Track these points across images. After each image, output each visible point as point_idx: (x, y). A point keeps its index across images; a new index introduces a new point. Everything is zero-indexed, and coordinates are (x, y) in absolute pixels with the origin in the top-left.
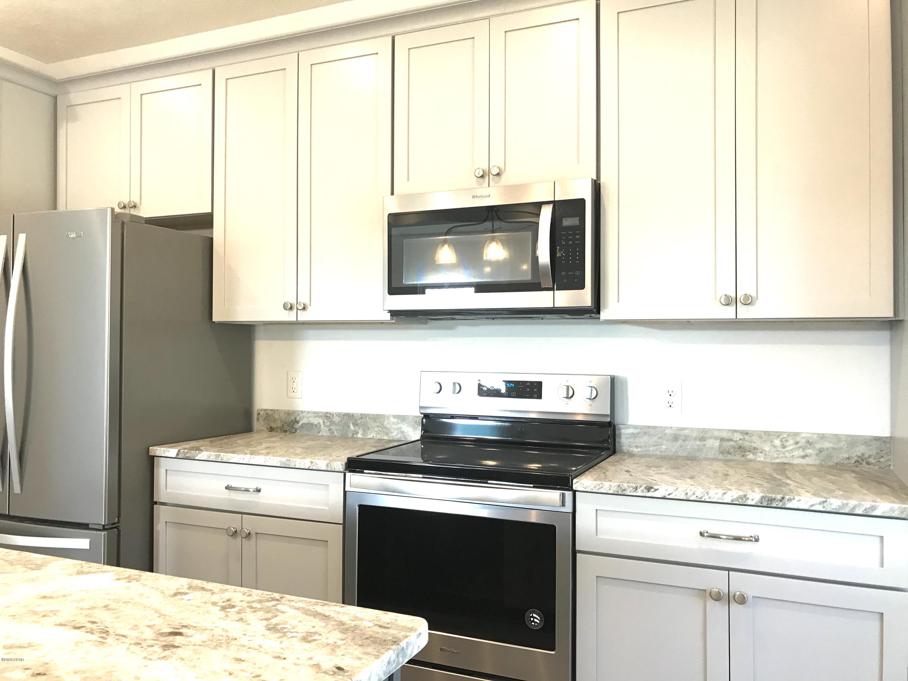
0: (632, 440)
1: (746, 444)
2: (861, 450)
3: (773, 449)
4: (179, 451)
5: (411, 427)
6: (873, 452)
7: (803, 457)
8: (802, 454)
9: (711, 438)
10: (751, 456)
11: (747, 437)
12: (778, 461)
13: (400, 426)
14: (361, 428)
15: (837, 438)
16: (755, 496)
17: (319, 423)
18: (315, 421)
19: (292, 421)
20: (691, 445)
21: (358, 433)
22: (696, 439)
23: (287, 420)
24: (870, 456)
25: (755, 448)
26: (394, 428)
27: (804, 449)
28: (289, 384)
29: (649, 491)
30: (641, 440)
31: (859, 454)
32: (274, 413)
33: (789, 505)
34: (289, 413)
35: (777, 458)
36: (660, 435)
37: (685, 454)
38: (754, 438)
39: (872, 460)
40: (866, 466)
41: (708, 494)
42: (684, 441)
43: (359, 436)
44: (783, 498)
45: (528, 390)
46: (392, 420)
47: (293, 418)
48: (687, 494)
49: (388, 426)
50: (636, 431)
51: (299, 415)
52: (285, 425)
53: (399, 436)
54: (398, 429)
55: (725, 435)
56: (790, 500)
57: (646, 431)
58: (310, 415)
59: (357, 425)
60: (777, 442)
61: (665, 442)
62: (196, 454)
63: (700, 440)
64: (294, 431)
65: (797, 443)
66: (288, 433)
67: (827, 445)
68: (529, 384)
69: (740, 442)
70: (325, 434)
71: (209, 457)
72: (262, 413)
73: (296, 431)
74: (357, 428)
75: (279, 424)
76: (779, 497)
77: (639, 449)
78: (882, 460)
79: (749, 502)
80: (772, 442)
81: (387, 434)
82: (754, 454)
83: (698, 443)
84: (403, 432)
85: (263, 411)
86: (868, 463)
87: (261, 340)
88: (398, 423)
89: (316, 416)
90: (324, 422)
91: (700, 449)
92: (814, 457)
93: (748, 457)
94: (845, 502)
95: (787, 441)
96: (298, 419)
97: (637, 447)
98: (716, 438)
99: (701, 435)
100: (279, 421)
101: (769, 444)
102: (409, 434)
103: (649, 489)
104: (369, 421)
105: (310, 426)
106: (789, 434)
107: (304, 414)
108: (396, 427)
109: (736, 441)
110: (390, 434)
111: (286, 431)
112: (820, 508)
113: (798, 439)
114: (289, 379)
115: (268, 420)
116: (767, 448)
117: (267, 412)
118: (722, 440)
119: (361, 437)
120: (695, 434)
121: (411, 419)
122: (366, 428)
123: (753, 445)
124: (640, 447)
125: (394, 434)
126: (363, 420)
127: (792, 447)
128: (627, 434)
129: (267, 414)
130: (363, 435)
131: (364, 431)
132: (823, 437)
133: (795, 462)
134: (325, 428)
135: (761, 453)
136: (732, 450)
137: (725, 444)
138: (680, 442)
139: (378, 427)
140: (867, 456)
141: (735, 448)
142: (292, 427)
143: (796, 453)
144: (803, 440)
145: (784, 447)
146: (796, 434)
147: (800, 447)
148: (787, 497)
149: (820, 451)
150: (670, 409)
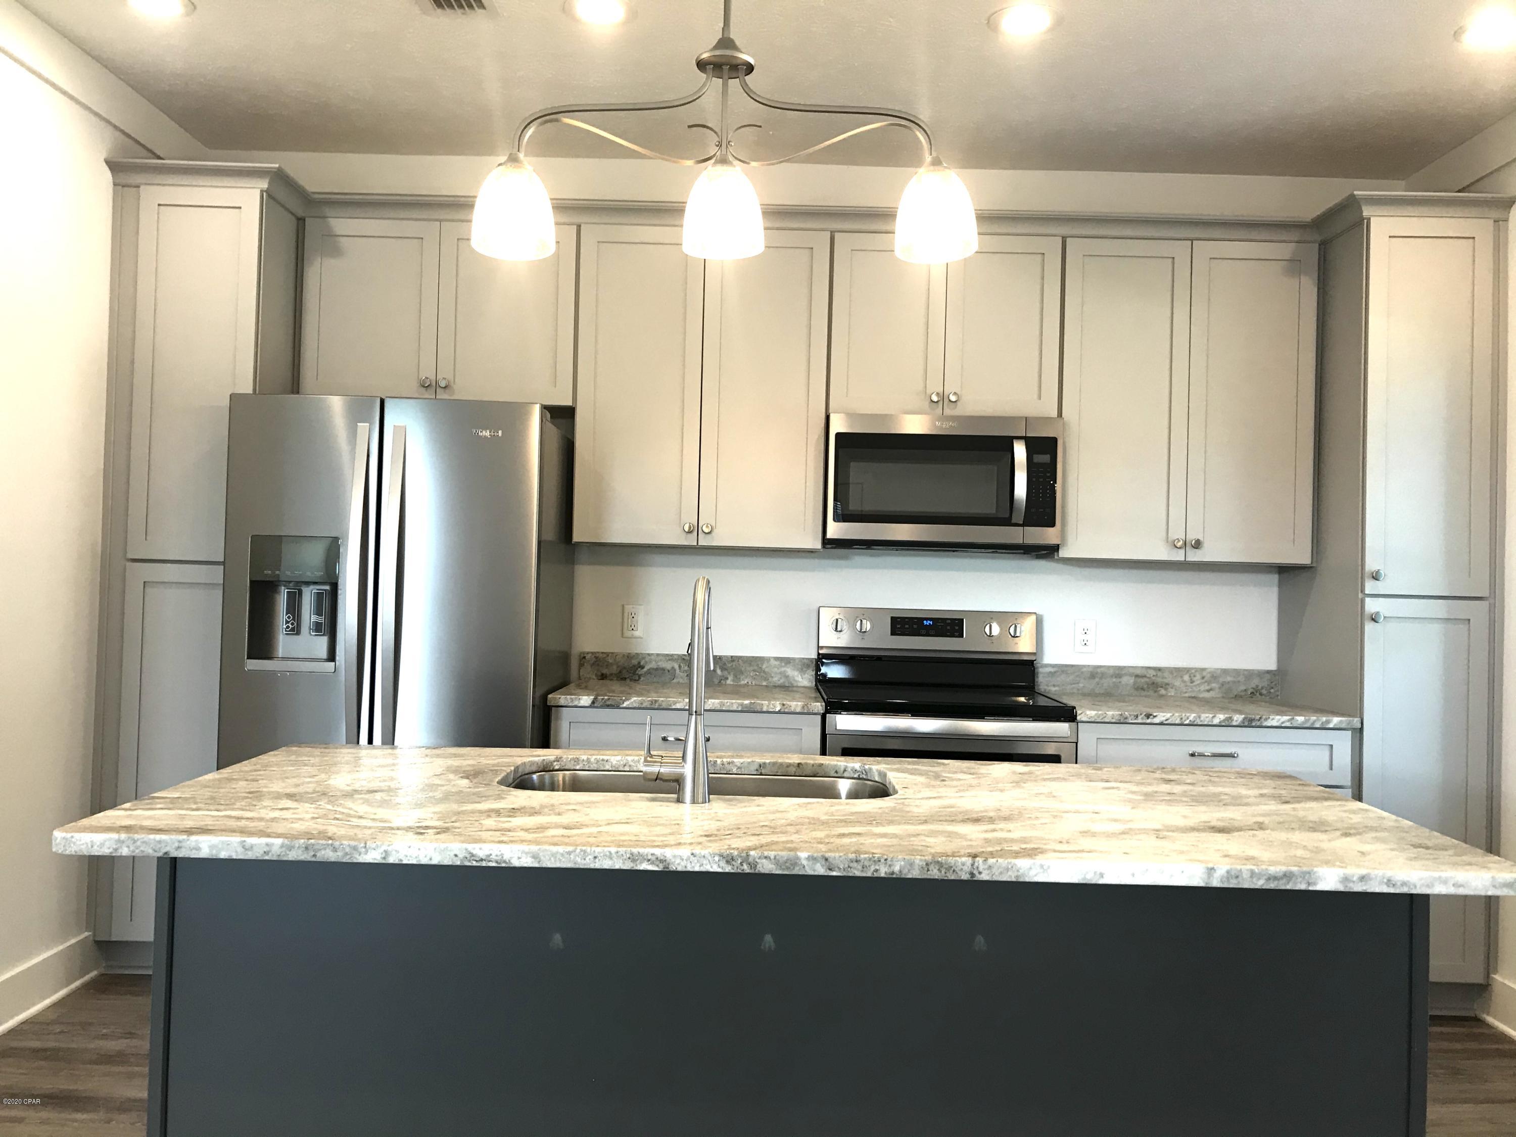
0: (1050, 679)
1: (1159, 680)
2: (1255, 682)
3: (1183, 685)
4: (595, 699)
5: (798, 670)
6: (1265, 684)
7: (1208, 691)
8: (1208, 688)
9: (1126, 674)
10: (1163, 692)
11: (1159, 674)
12: (1187, 695)
13: (783, 669)
14: (732, 673)
15: (1237, 672)
16: (1238, 718)
17: (673, 668)
18: (668, 665)
19: (634, 666)
20: (1107, 683)
21: (727, 678)
22: (1112, 676)
23: (626, 664)
24: (1262, 688)
25: (1167, 684)
26: (776, 673)
27: (1209, 683)
28: (626, 620)
29: (1148, 718)
30: (1058, 679)
31: (1254, 686)
32: (608, 656)
33: (1265, 724)
34: (629, 657)
35: (1186, 692)
36: (1077, 674)
37: (1102, 692)
38: (1166, 674)
39: (1264, 692)
40: (1260, 697)
41: (1200, 717)
42: (1101, 678)
43: (729, 682)
44: (1260, 718)
45: (949, 628)
46: (773, 662)
47: (635, 662)
48: (1181, 719)
49: (766, 670)
50: (1052, 670)
51: (644, 658)
52: (624, 671)
53: (782, 681)
54: (780, 673)
55: (1138, 672)
56: (1266, 719)
57: (1063, 669)
58: (661, 658)
59: (726, 669)
60: (1186, 678)
61: (1082, 681)
62: (621, 702)
63: (1116, 677)
64: (637, 678)
65: (1203, 678)
66: (628, 681)
67: (1229, 679)
68: (949, 621)
69: (1154, 678)
70: (681, 681)
71: (642, 704)
72: (588, 657)
73: (639, 678)
74: (726, 673)
75: (614, 669)
76: (1258, 717)
77: (1057, 688)
78: (1272, 691)
79: (1234, 723)
80: (1182, 677)
81: (766, 679)
82: (1166, 689)
83: (1114, 680)
84: (787, 677)
85: (590, 655)
86: (1261, 694)
87: (583, 564)
88: (782, 667)
89: (669, 660)
90: (680, 667)
91: (1116, 686)
92: (1217, 690)
93: (1161, 693)
94: (1307, 718)
95: (1194, 676)
96: (642, 664)
97: (1054, 686)
98: (1131, 675)
99: (1117, 672)
100: (615, 667)
101: (1179, 679)
102: (797, 678)
103: (1148, 716)
104: (742, 664)
105: (659, 671)
106: (1197, 670)
107: (652, 657)
108: (778, 671)
109: (1149, 678)
110: (770, 679)
111: (625, 679)
112: (1288, 724)
113: (1204, 674)
114: (626, 614)
115: (598, 665)
116: (1177, 683)
117: (597, 655)
118: (1137, 676)
119: (732, 683)
120: (1111, 671)
121: (797, 661)
122: (738, 673)
123: (1166, 681)
124: (1058, 686)
125: (775, 679)
126: (734, 663)
127: (1198, 682)
128: (1044, 673)
129: (596, 657)
130: (733, 681)
131: (735, 676)
132: (1225, 672)
133: (1201, 696)
134: (681, 674)
135: (1172, 688)
136: (1145, 686)
137: (1139, 680)
138: (1097, 680)
139: (754, 671)
140: (1260, 687)
141: (1148, 684)
142: (634, 673)
143: (1202, 688)
144: (1209, 675)
145: (1192, 682)
146: (1203, 670)
147: (1206, 682)
148: (1264, 717)
149: (1223, 685)
150: (1086, 647)
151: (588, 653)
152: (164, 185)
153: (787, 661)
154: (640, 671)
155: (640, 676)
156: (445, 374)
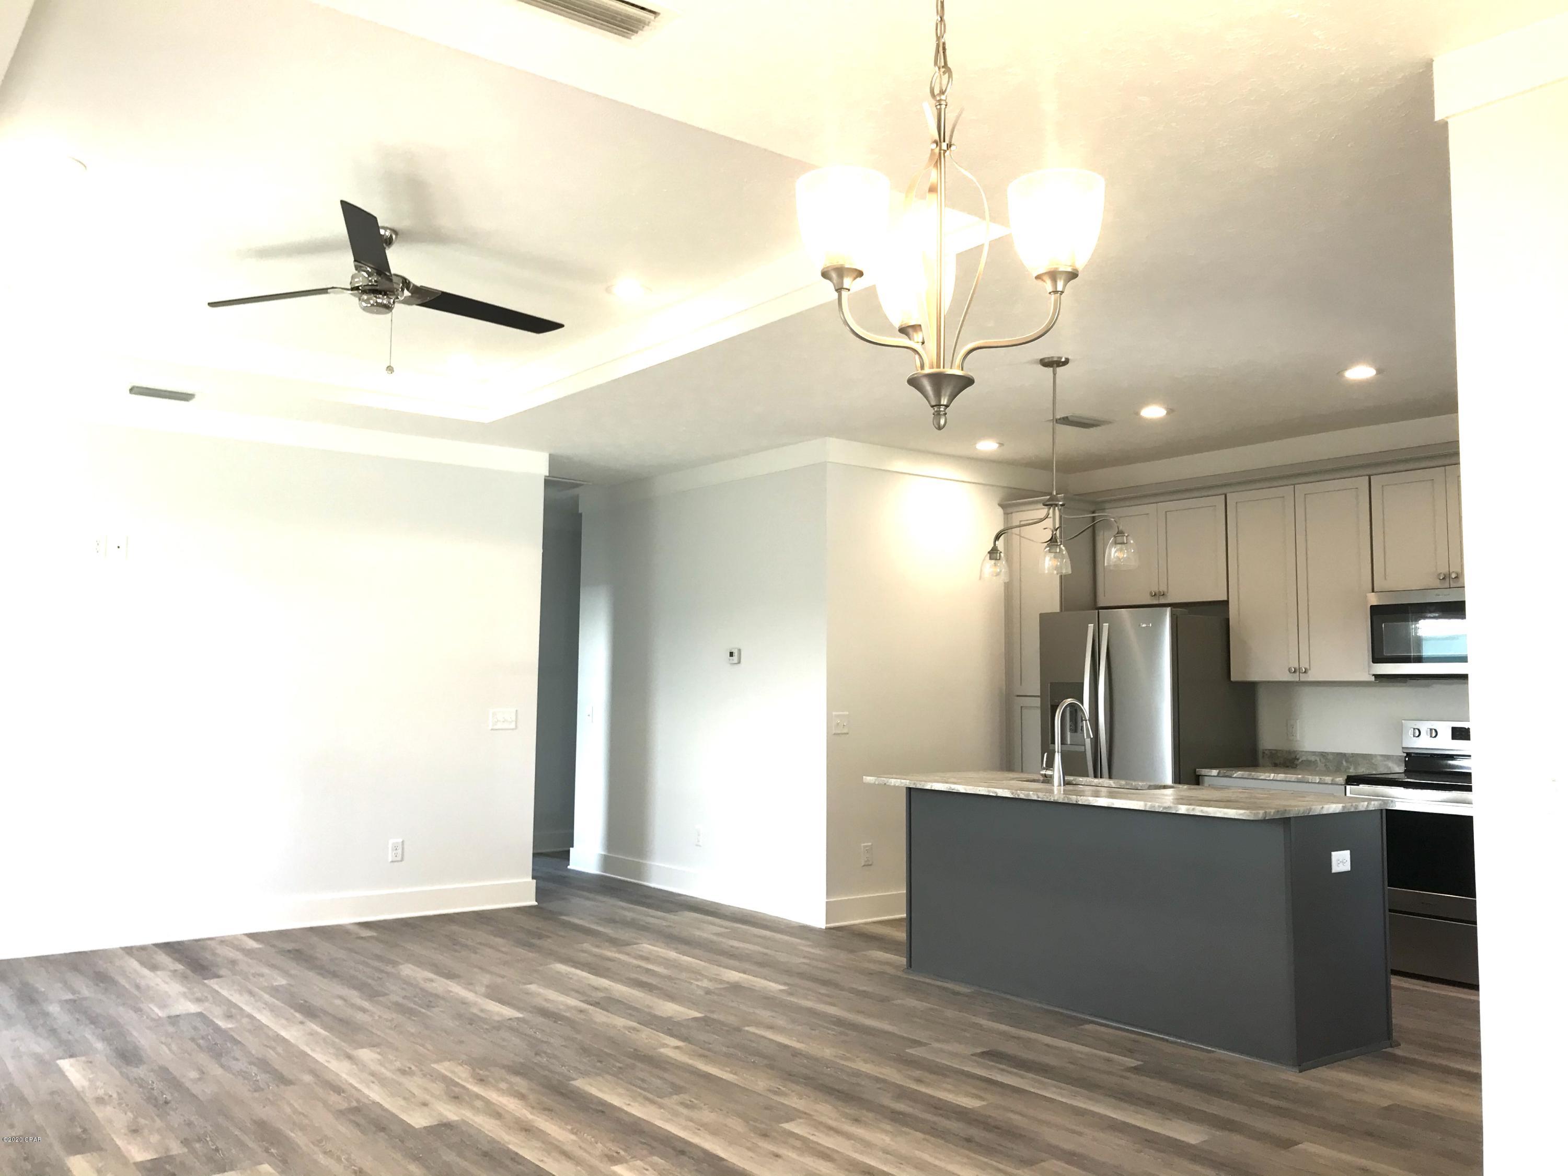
5: (1395, 764)
13: (1386, 763)
14: (1353, 765)
17: (1316, 760)
18: (1313, 758)
19: (1293, 759)
21: (1350, 768)
23: (1288, 757)
26: (1381, 765)
28: (1288, 729)
32: (1277, 752)
34: (1290, 752)
43: (1351, 770)
46: (1379, 758)
47: (1293, 756)
49: (1376, 763)
51: (1298, 754)
52: (1287, 762)
53: (1386, 771)
54: (1385, 765)
58: (1307, 753)
59: (1349, 762)
64: (1293, 765)
66: (1290, 768)
70: (1322, 769)
71: (1243, 776)
74: (1349, 764)
75: (1282, 760)
81: (1375, 770)
84: (1389, 768)
87: (1261, 694)
88: (1385, 761)
89: (1312, 755)
90: (1320, 760)
96: (1298, 757)
100: (1282, 757)
102: (1394, 769)
104: (1359, 759)
105: (1310, 762)
107: (1303, 753)
108: (1383, 764)
110: (1379, 770)
114: (1287, 725)
115: (1272, 757)
117: (1271, 751)
121: (1395, 757)
122: (1357, 765)
125: (1382, 769)
126: (1354, 758)
129: (1271, 753)
130: (1354, 770)
134: (1322, 765)
139: (1367, 763)
151: (1266, 750)
152: (1024, 511)
153: (1388, 757)
154: (1297, 762)
155: (1297, 765)
156: (1163, 588)
